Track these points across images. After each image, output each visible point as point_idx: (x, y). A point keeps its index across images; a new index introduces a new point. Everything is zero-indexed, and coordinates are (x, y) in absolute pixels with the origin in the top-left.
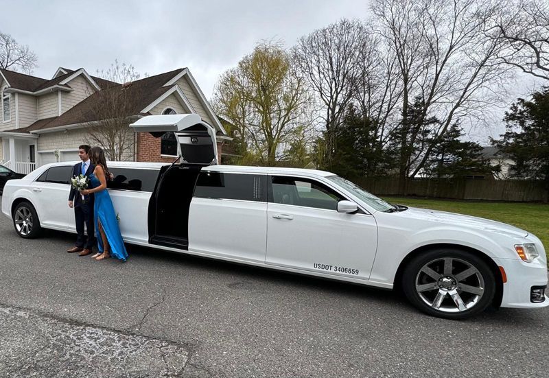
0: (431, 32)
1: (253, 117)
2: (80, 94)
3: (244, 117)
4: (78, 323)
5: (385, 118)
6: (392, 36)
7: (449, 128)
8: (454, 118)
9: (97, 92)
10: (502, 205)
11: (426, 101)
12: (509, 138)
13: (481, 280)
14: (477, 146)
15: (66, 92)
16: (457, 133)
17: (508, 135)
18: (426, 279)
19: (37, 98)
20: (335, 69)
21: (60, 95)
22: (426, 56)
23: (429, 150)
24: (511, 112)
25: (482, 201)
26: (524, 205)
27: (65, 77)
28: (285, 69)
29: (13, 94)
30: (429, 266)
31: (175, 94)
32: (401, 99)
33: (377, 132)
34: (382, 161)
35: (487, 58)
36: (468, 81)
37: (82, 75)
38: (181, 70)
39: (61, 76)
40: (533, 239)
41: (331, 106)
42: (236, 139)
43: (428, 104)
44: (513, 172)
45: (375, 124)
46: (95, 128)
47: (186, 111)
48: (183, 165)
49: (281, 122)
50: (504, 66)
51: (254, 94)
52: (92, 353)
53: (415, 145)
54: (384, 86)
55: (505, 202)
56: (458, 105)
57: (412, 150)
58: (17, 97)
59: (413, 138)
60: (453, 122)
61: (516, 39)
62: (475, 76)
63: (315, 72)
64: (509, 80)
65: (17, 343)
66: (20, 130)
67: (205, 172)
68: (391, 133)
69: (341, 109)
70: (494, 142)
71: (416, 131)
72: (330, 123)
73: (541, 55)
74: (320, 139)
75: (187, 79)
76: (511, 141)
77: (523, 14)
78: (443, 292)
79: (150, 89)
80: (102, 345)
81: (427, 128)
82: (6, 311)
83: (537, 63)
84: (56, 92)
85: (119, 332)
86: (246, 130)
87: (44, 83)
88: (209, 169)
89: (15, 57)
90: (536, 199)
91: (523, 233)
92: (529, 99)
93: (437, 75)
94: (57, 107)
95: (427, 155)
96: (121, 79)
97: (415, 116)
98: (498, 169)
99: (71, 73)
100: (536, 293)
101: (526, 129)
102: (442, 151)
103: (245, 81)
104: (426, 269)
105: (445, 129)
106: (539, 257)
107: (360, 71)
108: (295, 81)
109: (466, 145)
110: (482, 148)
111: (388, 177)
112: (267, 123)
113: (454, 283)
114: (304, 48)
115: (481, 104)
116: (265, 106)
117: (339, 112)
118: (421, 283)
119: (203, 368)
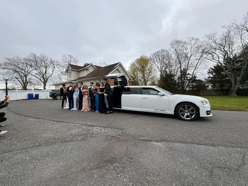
0: (185, 51)
1: (140, 75)
2: (91, 70)
3: (137, 75)
4: (92, 126)
5: (176, 74)
6: (176, 53)
7: (193, 76)
8: (194, 73)
9: (96, 69)
10: (211, 96)
11: (186, 69)
12: (210, 78)
13: (194, 110)
14: (201, 80)
15: (87, 70)
16: (196, 77)
17: (209, 77)
18: (181, 111)
19: (79, 71)
20: (161, 61)
21: (85, 71)
22: (185, 58)
23: (189, 82)
24: (209, 71)
25: (205, 95)
26: (217, 96)
27: (87, 65)
28: (148, 62)
29: (72, 71)
30: (182, 108)
31: (117, 69)
32: (180, 69)
33: (174, 77)
34: (176, 85)
35: (201, 58)
36: (196, 64)
37: (92, 65)
38: (119, 63)
39: (86, 65)
40: (206, 100)
41: (161, 71)
42: (135, 81)
43: (187, 70)
44: (212, 87)
45: (173, 76)
46: (96, 79)
47: (120, 72)
48: (119, 86)
49: (148, 76)
50: (205, 59)
51: (140, 69)
52: (97, 131)
53: (185, 81)
54: (175, 66)
55: (211, 95)
56: (195, 70)
57: (184, 82)
58: (73, 71)
59: (184, 79)
60: (194, 74)
61: (207, 53)
62: (198, 62)
63: (156, 62)
64: (207, 63)
65: (77, 130)
66: (74, 80)
67: (125, 88)
68: (178, 78)
69: (164, 72)
70: (206, 79)
71: (185, 77)
72: (161, 76)
73: (214, 56)
74: (159, 80)
75: (121, 65)
76: (210, 79)
77: (208, 47)
78: (186, 114)
79: (111, 68)
80: (99, 130)
81: (187, 76)
82: (73, 124)
83: (213, 58)
84: (84, 70)
85: (103, 127)
86: (138, 78)
87: (81, 67)
88: (126, 87)
89: (72, 61)
90: (220, 94)
91: (203, 98)
92: (213, 68)
93: (188, 62)
94: (84, 74)
95: (188, 83)
96: (102, 66)
97: (184, 73)
98: (208, 86)
99: (88, 64)
100: (208, 113)
101: (213, 75)
102: (192, 82)
103: (137, 65)
104: (181, 108)
105: (192, 76)
106: (208, 104)
107: (168, 62)
108: (151, 65)
109: (199, 80)
110: (203, 81)
111: (179, 90)
112: (144, 76)
113: (188, 112)
114: (152, 56)
115: (201, 69)
116: (143, 72)
117: (163, 73)
118: (180, 112)
119: (125, 133)
